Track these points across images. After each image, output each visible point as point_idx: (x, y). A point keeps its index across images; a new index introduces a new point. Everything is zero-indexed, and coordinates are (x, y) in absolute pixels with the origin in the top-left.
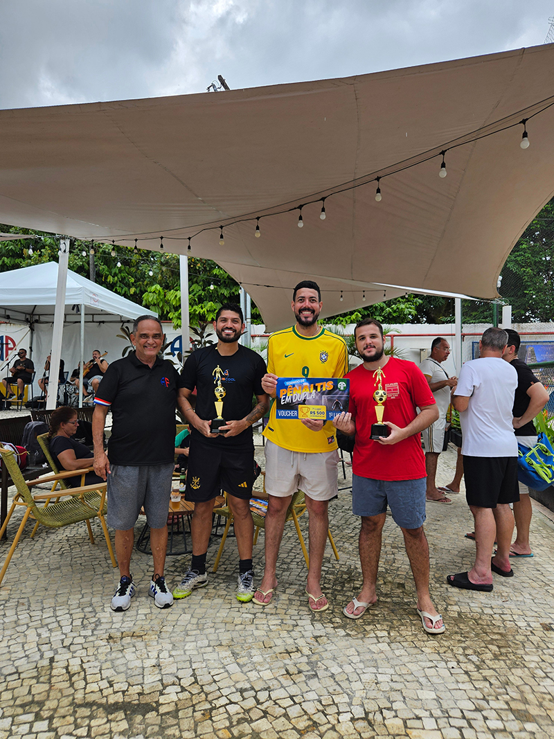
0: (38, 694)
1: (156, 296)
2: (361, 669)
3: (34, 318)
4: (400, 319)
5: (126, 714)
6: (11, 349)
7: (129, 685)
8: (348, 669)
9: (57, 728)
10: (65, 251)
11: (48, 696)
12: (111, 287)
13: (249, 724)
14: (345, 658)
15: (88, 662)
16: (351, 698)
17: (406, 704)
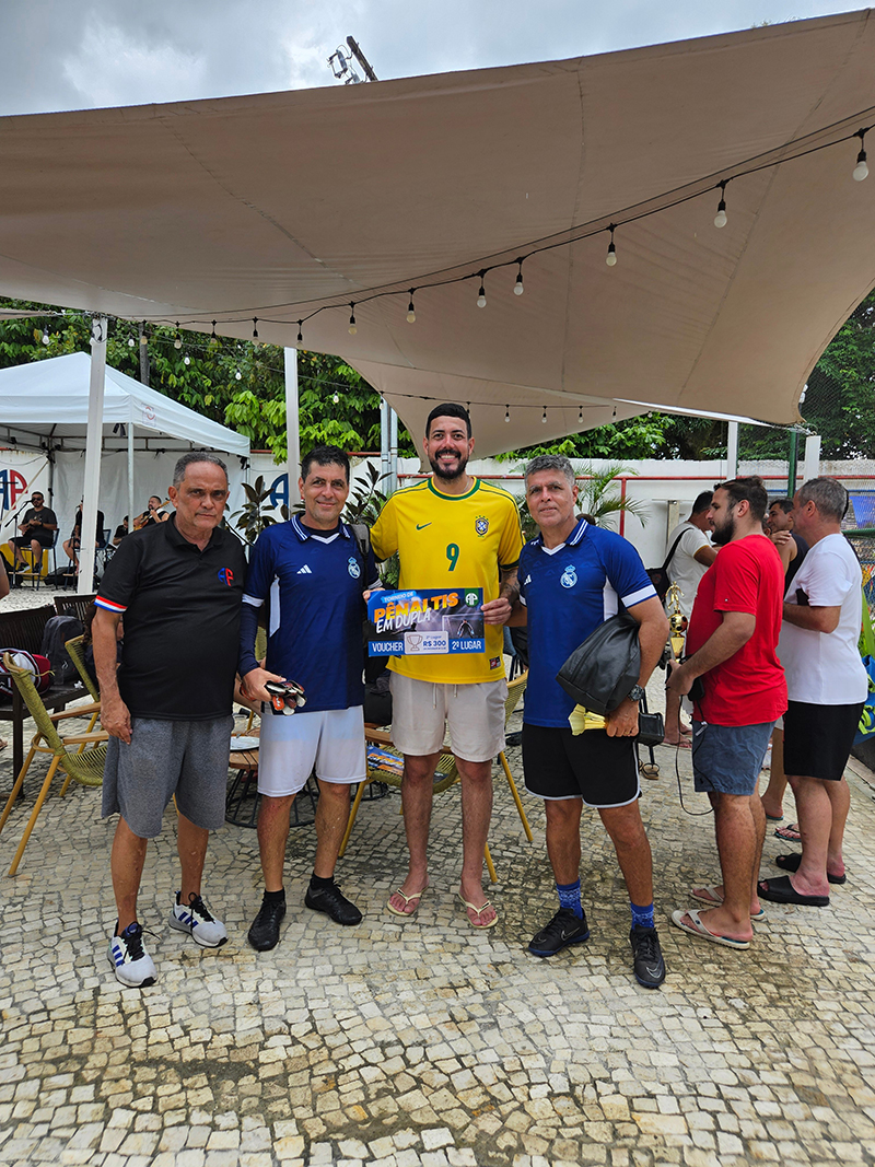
0: (78, 1044)
1: (246, 409)
2: (565, 1016)
3: (54, 443)
4: (637, 451)
5: (209, 1079)
6: (20, 491)
7: (214, 1033)
8: (545, 1015)
9: (108, 1097)
10: (100, 338)
11: (93, 1048)
12: (174, 393)
13: (394, 1098)
14: (540, 998)
15: (152, 995)
16: (548, 1061)
17: (632, 1073)
